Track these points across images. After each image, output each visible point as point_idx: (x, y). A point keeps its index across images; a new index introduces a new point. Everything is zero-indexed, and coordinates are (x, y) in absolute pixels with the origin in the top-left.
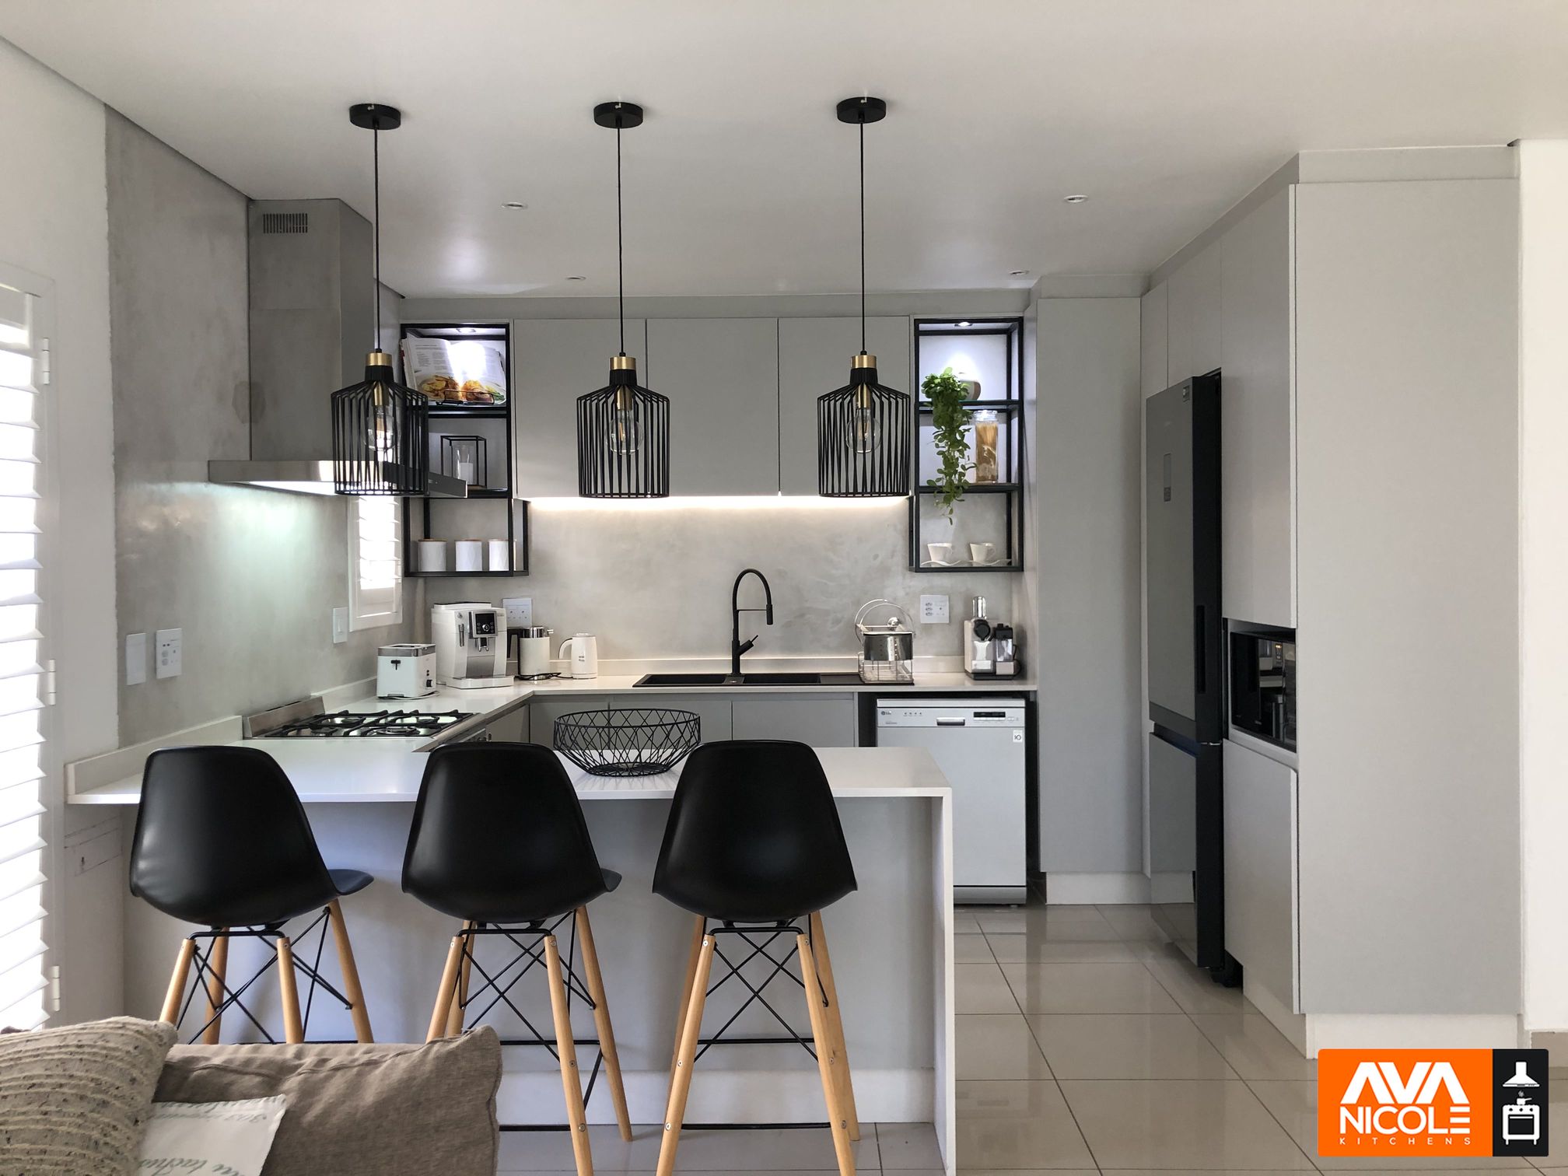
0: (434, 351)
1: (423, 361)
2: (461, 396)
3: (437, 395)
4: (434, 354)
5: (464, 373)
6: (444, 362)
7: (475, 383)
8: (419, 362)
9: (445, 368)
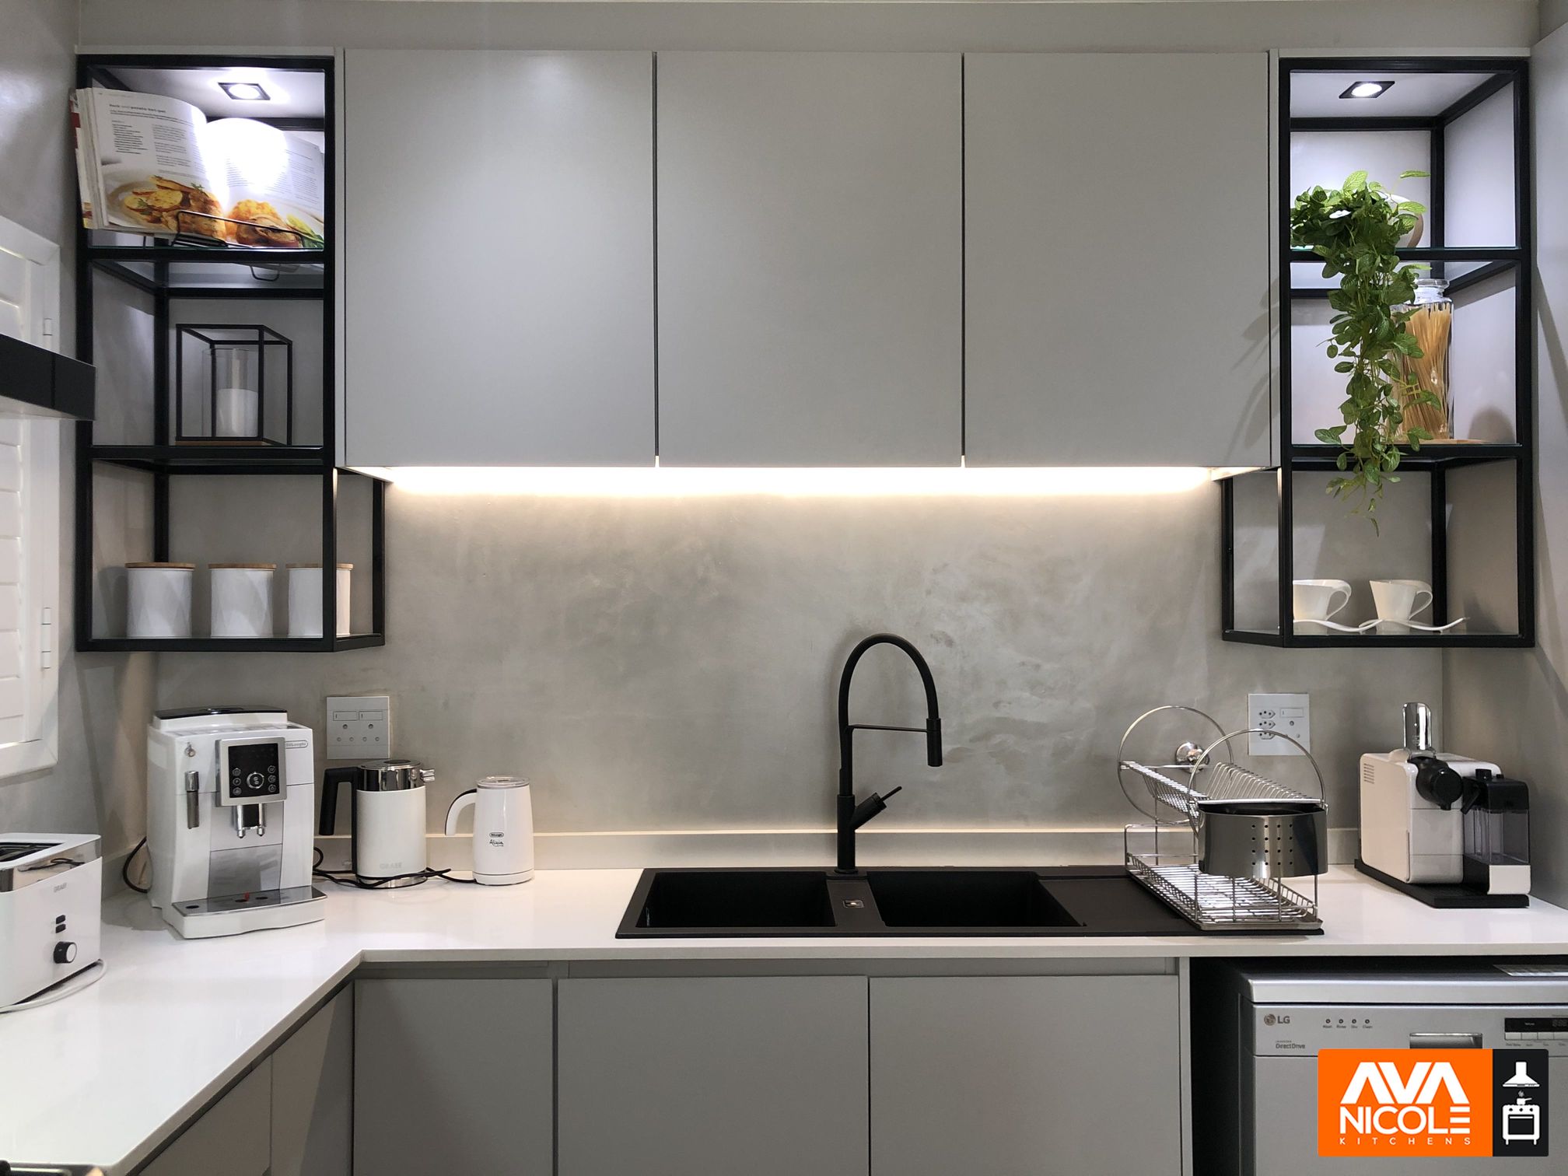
0: (156, 121)
1: (127, 140)
2: (221, 230)
3: (157, 220)
4: (157, 129)
5: (235, 181)
6: (183, 150)
7: (261, 206)
8: (117, 142)
9: (184, 163)
